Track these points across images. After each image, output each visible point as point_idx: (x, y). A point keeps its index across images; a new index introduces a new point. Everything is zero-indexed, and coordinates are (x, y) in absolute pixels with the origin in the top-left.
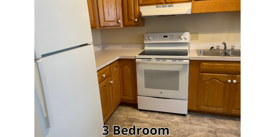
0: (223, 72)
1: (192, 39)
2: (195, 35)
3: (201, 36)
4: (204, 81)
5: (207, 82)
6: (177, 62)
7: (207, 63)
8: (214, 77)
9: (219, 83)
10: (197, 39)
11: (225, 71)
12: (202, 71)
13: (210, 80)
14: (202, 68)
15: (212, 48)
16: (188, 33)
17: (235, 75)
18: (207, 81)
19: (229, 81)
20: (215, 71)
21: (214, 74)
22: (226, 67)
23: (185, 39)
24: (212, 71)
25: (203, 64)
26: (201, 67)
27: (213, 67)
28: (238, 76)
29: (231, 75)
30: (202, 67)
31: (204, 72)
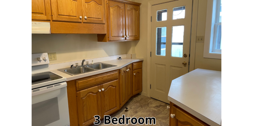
0: (95, 84)
1: (50, 59)
2: (52, 56)
3: (58, 56)
4: (81, 98)
5: (84, 99)
6: (54, 87)
7: (82, 80)
8: (89, 91)
9: (93, 95)
10: (55, 59)
11: (96, 83)
12: (79, 89)
13: (86, 95)
14: (79, 87)
15: (72, 66)
16: (46, 54)
17: (102, 85)
18: (84, 97)
19: (100, 90)
20: (89, 86)
21: (89, 89)
22: (96, 80)
23: (45, 60)
24: (87, 87)
25: (79, 82)
26: (77, 86)
27: (87, 83)
28: (104, 84)
29: (99, 86)
30: (79, 85)
31: (80, 89)
